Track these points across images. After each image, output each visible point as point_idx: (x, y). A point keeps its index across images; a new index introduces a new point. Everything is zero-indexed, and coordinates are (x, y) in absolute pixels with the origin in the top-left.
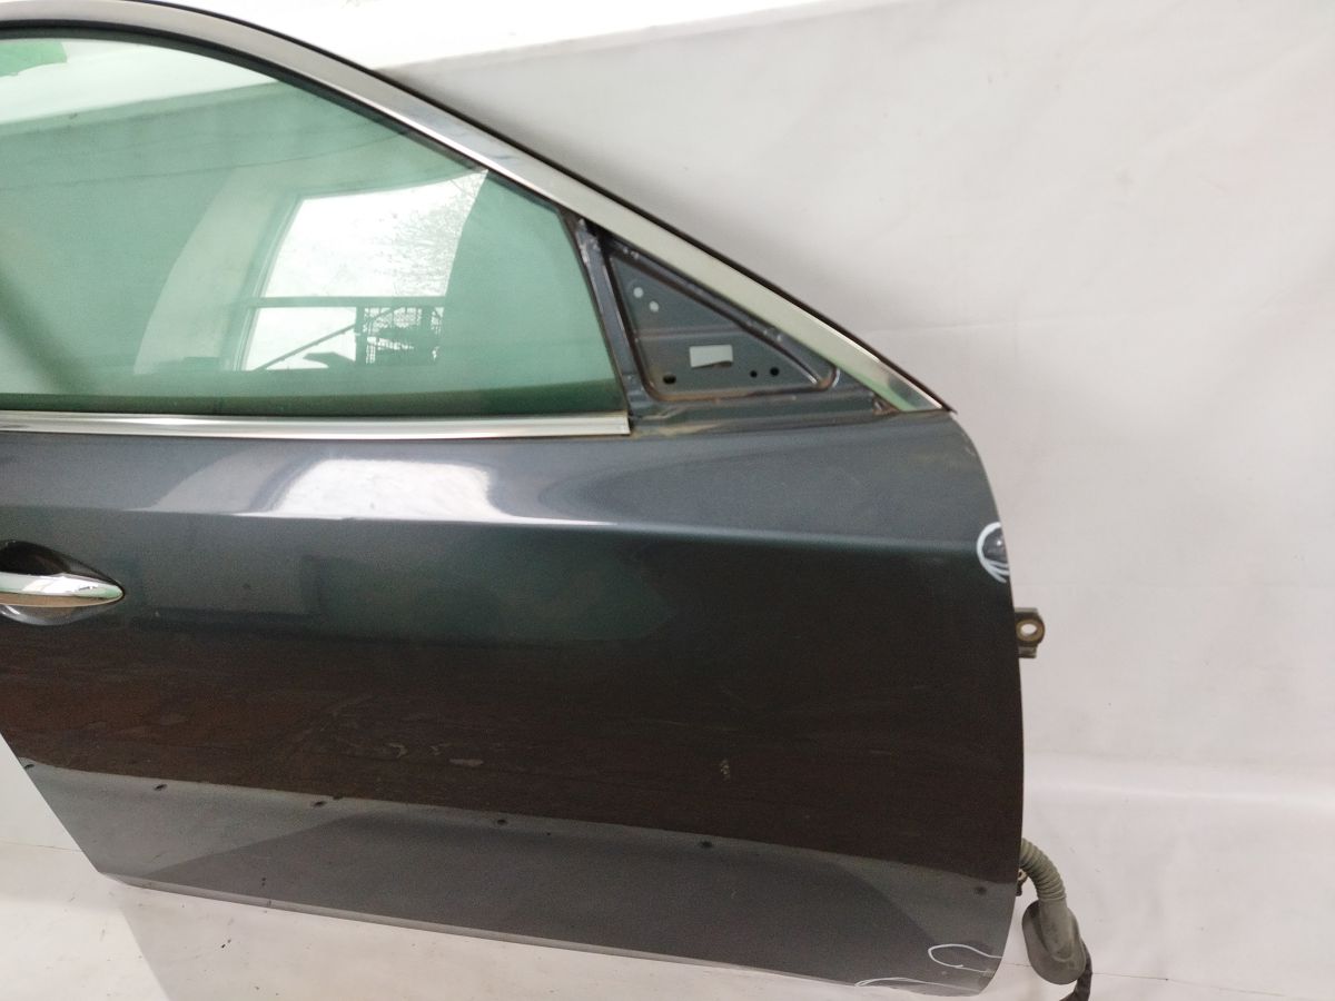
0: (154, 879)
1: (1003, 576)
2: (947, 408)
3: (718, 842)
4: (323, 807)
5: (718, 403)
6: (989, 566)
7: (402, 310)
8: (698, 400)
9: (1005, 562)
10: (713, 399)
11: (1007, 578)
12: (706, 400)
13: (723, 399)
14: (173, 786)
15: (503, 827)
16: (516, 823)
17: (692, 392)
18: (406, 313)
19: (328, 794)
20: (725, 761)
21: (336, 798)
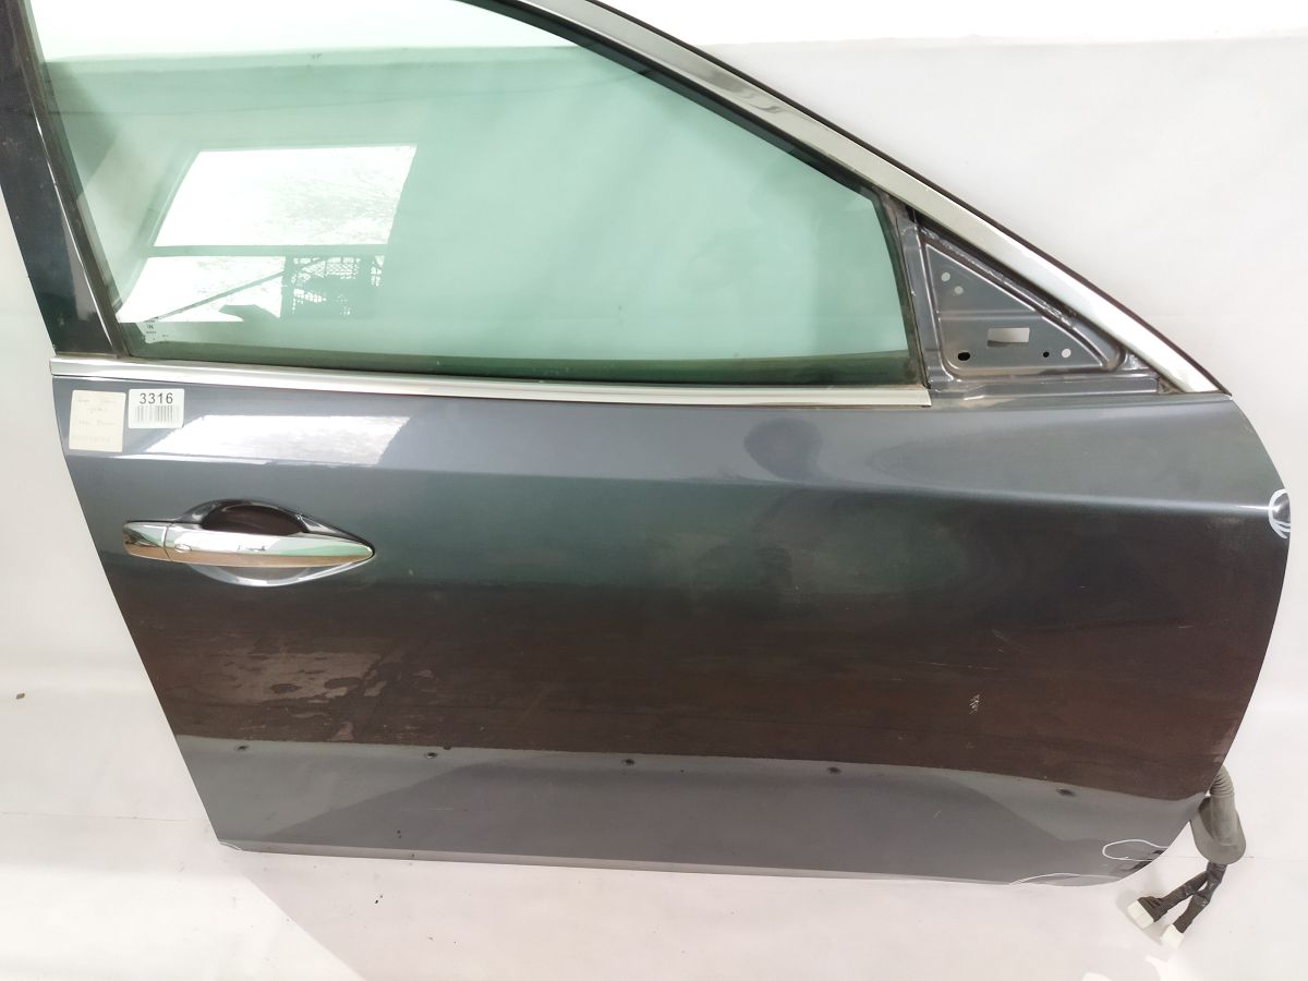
0: (274, 841)
1: (1284, 533)
2: (1222, 390)
3: (845, 767)
4: (435, 759)
5: (1013, 380)
6: (1276, 525)
7: (339, 259)
8: (996, 377)
9: (1288, 522)
10: (1008, 376)
11: (1288, 534)
12: (1002, 376)
13: (1018, 376)
14: (259, 747)
15: (631, 767)
16: (644, 762)
17: (989, 369)
18: (342, 262)
19: (437, 744)
20: (978, 696)
21: (448, 748)
